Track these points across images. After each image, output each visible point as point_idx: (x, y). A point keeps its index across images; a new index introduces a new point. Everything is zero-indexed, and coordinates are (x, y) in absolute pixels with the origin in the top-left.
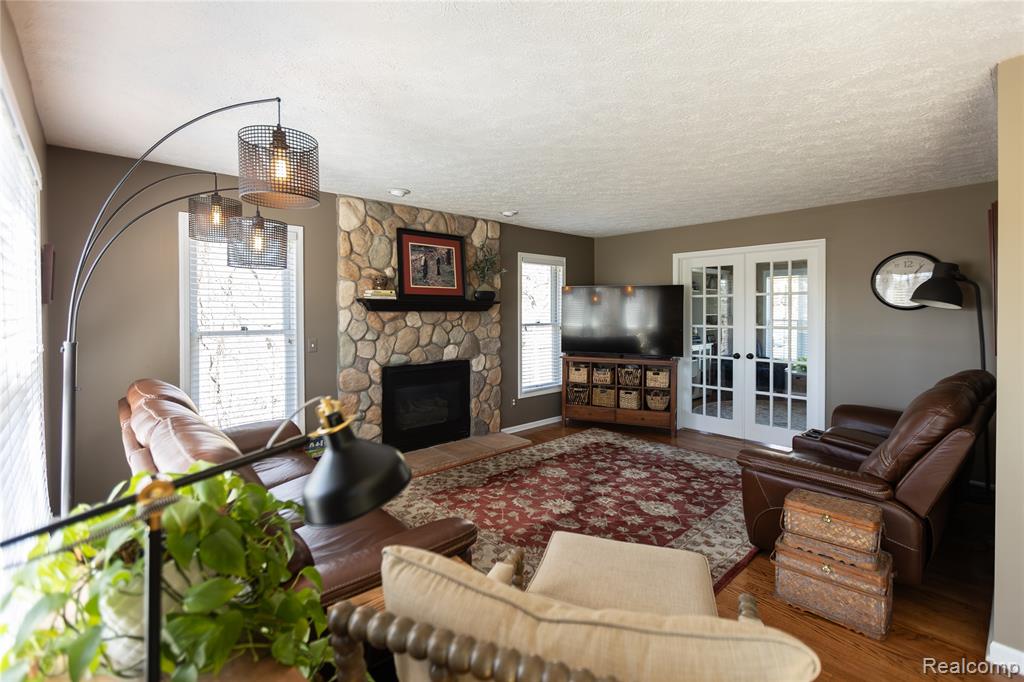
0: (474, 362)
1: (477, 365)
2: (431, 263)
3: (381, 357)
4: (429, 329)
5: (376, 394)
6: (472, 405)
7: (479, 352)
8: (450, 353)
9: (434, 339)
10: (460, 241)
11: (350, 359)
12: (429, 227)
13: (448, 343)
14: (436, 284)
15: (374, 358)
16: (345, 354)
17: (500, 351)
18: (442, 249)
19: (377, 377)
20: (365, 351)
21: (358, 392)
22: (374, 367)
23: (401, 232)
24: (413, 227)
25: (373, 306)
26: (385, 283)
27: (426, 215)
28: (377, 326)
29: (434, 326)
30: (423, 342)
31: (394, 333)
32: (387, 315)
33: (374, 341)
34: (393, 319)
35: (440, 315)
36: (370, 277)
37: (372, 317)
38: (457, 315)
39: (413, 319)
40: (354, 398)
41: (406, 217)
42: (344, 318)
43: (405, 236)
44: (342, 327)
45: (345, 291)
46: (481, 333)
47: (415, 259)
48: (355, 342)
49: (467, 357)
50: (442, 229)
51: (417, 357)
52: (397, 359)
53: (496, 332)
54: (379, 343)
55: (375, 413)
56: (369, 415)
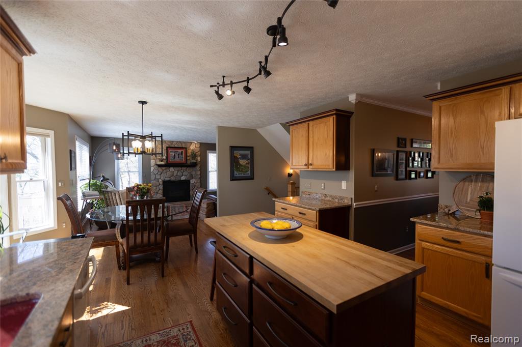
0: (191, 181)
1: (192, 181)
2: (176, 155)
3: (162, 178)
4: (177, 172)
5: (161, 187)
6: (191, 192)
7: (193, 178)
8: (183, 178)
9: (178, 174)
10: (186, 149)
11: (153, 179)
12: (176, 146)
13: (183, 175)
14: (177, 160)
15: (160, 178)
16: (153, 177)
17: (200, 178)
18: (180, 151)
19: (161, 183)
20: (158, 177)
21: (156, 186)
22: (160, 180)
23: (167, 147)
24: (171, 146)
25: (160, 166)
26: (162, 160)
27: (175, 143)
28: (161, 171)
29: (178, 171)
30: (174, 175)
31: (166, 172)
32: (164, 168)
33: (161, 174)
34: (165, 169)
35: (180, 168)
36: (159, 159)
37: (160, 169)
38: (185, 168)
39: (172, 169)
40: (155, 188)
41: (169, 143)
42: (152, 169)
43: (168, 149)
44: (152, 171)
45: (153, 162)
46: (193, 173)
47: (171, 154)
48: (155, 175)
49: (188, 179)
50: (180, 146)
51: (173, 179)
52: (167, 179)
53: (199, 173)
54: (162, 175)
55: (161, 192)
56: (159, 192)
